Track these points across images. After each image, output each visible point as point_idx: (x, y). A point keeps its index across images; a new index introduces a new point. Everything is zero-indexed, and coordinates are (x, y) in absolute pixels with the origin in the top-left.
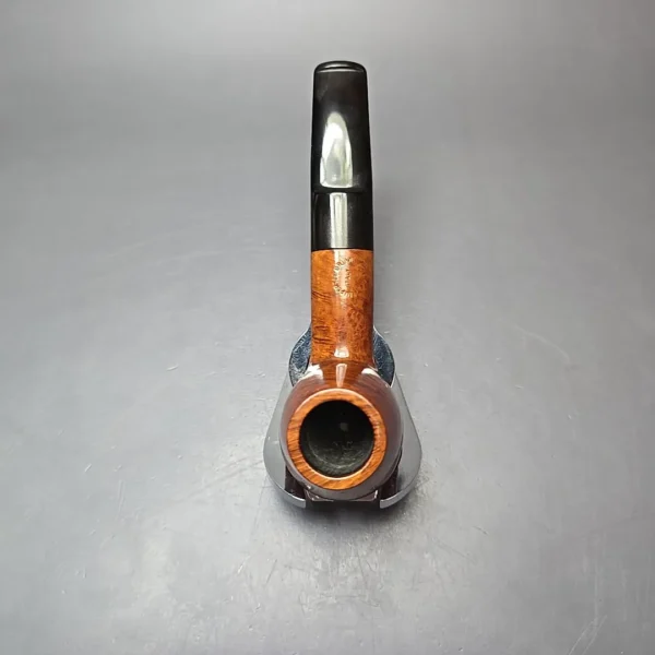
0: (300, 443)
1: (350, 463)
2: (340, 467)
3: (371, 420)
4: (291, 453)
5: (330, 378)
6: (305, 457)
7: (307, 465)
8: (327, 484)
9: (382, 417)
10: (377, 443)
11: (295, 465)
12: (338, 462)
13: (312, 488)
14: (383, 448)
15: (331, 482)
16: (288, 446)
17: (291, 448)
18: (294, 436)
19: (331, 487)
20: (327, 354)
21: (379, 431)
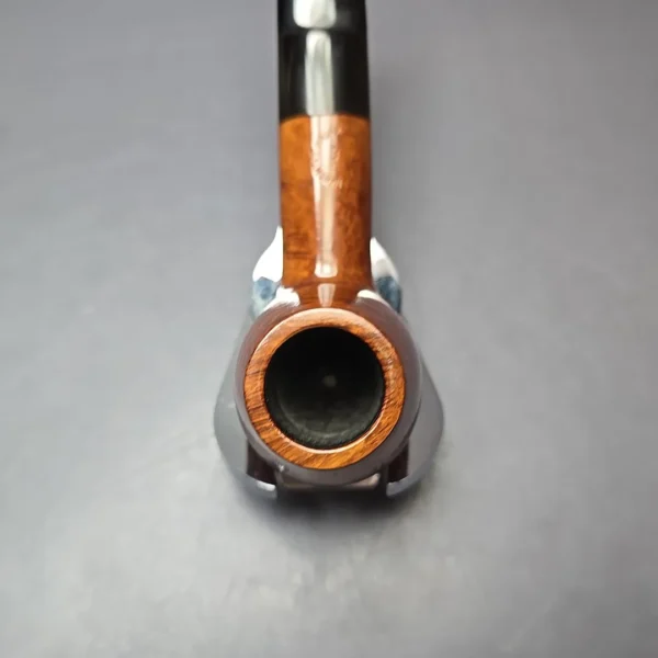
0: (265, 395)
1: (341, 430)
2: (327, 436)
3: (380, 357)
4: (251, 412)
5: (309, 300)
6: (272, 418)
7: (277, 431)
8: (309, 460)
9: (397, 352)
10: (390, 392)
11: (258, 432)
12: (324, 430)
13: (286, 469)
14: (400, 400)
15: (316, 456)
16: (246, 403)
17: (251, 404)
18: (255, 386)
19: (317, 465)
20: (305, 274)
21: (392, 373)
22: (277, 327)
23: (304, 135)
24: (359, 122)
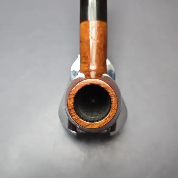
1: (97, 116)
2: (93, 118)
3: (110, 94)
4: (69, 110)
5: (88, 76)
6: (76, 112)
7: (77, 116)
9: (115, 93)
10: (113, 105)
12: (92, 116)
14: (116, 108)
16: (68, 107)
17: (70, 108)
19: (89, 127)
20: (87, 68)
21: (113, 99)
22: (78, 84)
23: (87, 26)
24: (104, 23)
